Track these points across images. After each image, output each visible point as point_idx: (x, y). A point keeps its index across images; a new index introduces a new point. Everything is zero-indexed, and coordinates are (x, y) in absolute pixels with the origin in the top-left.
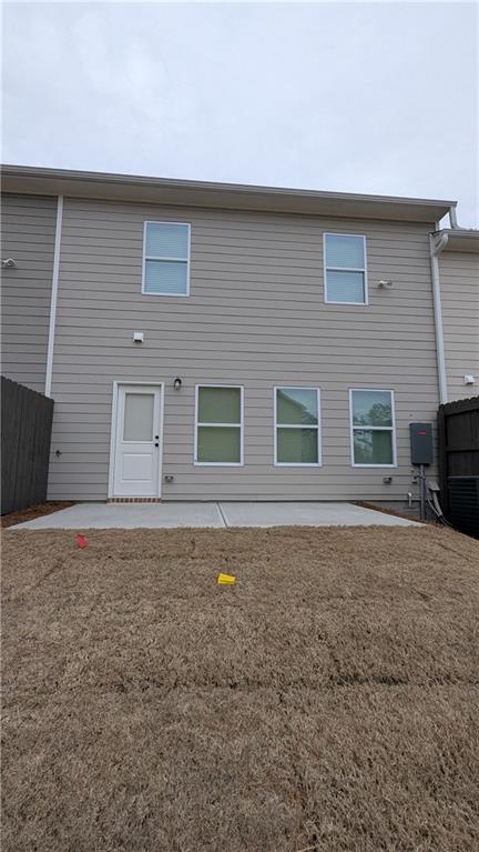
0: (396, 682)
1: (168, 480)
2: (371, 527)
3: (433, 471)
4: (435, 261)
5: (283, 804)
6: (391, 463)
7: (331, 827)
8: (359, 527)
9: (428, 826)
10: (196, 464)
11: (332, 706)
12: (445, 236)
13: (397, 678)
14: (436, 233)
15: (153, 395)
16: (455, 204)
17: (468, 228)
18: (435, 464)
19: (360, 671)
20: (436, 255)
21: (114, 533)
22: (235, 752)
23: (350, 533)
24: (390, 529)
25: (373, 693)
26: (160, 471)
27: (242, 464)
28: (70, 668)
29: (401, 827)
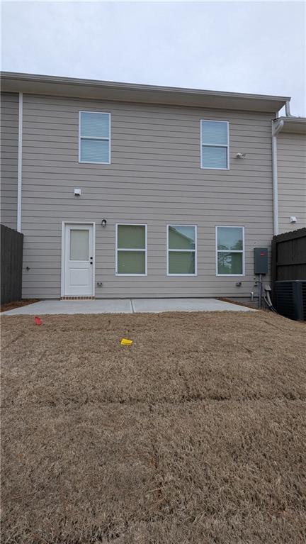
0: (222, 399)
1: (99, 285)
2: (224, 312)
3: (268, 278)
4: (275, 139)
5: (144, 466)
6: (241, 273)
7: (171, 478)
8: (216, 312)
9: (229, 476)
10: (116, 275)
11: (182, 412)
12: (282, 122)
13: (223, 397)
14: (276, 120)
15: (88, 231)
16: (289, 99)
17: (297, 116)
18: (269, 273)
19: (202, 393)
20: (275, 135)
21: (61, 316)
22: (118, 439)
23: (210, 316)
24: (236, 313)
25: (207, 405)
26: (94, 280)
27: (146, 274)
28: (21, 393)
29: (213, 477)
